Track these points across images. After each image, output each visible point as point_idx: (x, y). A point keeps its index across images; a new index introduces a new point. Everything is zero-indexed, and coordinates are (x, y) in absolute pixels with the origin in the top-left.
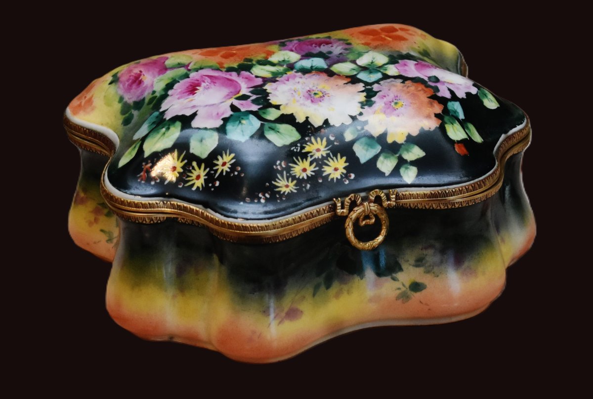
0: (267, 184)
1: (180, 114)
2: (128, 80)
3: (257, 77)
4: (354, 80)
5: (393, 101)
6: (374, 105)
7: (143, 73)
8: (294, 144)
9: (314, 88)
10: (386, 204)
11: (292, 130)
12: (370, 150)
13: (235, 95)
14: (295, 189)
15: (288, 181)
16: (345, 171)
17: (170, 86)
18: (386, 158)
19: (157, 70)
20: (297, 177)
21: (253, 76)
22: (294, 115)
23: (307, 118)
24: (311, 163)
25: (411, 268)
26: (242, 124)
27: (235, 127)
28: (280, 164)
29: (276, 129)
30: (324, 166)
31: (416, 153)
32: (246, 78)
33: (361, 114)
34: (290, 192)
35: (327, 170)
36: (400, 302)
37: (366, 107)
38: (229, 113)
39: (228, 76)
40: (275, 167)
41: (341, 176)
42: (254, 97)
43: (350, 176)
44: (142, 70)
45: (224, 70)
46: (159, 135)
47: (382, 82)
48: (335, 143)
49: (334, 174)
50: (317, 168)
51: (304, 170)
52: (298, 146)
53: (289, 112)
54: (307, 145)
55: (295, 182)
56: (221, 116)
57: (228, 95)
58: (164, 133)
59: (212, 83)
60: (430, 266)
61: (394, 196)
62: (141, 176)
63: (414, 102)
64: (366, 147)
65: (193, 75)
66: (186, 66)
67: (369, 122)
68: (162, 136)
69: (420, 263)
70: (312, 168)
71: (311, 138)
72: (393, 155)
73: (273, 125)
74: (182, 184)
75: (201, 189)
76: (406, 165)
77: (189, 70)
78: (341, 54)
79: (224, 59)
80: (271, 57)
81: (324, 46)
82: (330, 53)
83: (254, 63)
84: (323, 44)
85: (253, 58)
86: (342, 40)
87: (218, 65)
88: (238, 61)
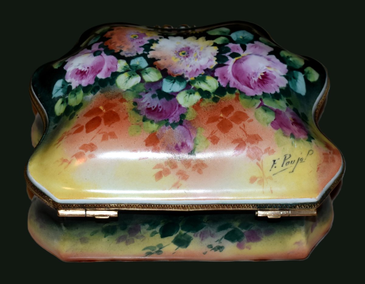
1: (278, 61)
3: (217, 78)
4: (152, 63)
7: (291, 122)
9: (182, 59)
11: (211, 33)
13: (239, 59)
17: (277, 96)
19: (281, 116)
21: (219, 80)
22: (205, 40)
23: (197, 39)
26: (243, 37)
27: (247, 37)
29: (222, 32)
32: (225, 78)
33: (160, 38)
39: (237, 82)
42: (227, 54)
45: (237, 91)
46: (294, 59)
47: (135, 55)
53: (209, 41)
56: (254, 45)
57: (244, 60)
58: (291, 57)
59: (250, 77)
63: (123, 35)
65: (260, 94)
66: (262, 105)
67: (157, 35)
68: (293, 57)
73: (223, 34)
77: (261, 99)
78: (147, 93)
79: (233, 105)
80: (198, 100)
81: (154, 107)
82: (153, 96)
83: (212, 96)
84: (153, 109)
85: (211, 102)
86: (137, 111)
87: (240, 98)
88: (223, 100)
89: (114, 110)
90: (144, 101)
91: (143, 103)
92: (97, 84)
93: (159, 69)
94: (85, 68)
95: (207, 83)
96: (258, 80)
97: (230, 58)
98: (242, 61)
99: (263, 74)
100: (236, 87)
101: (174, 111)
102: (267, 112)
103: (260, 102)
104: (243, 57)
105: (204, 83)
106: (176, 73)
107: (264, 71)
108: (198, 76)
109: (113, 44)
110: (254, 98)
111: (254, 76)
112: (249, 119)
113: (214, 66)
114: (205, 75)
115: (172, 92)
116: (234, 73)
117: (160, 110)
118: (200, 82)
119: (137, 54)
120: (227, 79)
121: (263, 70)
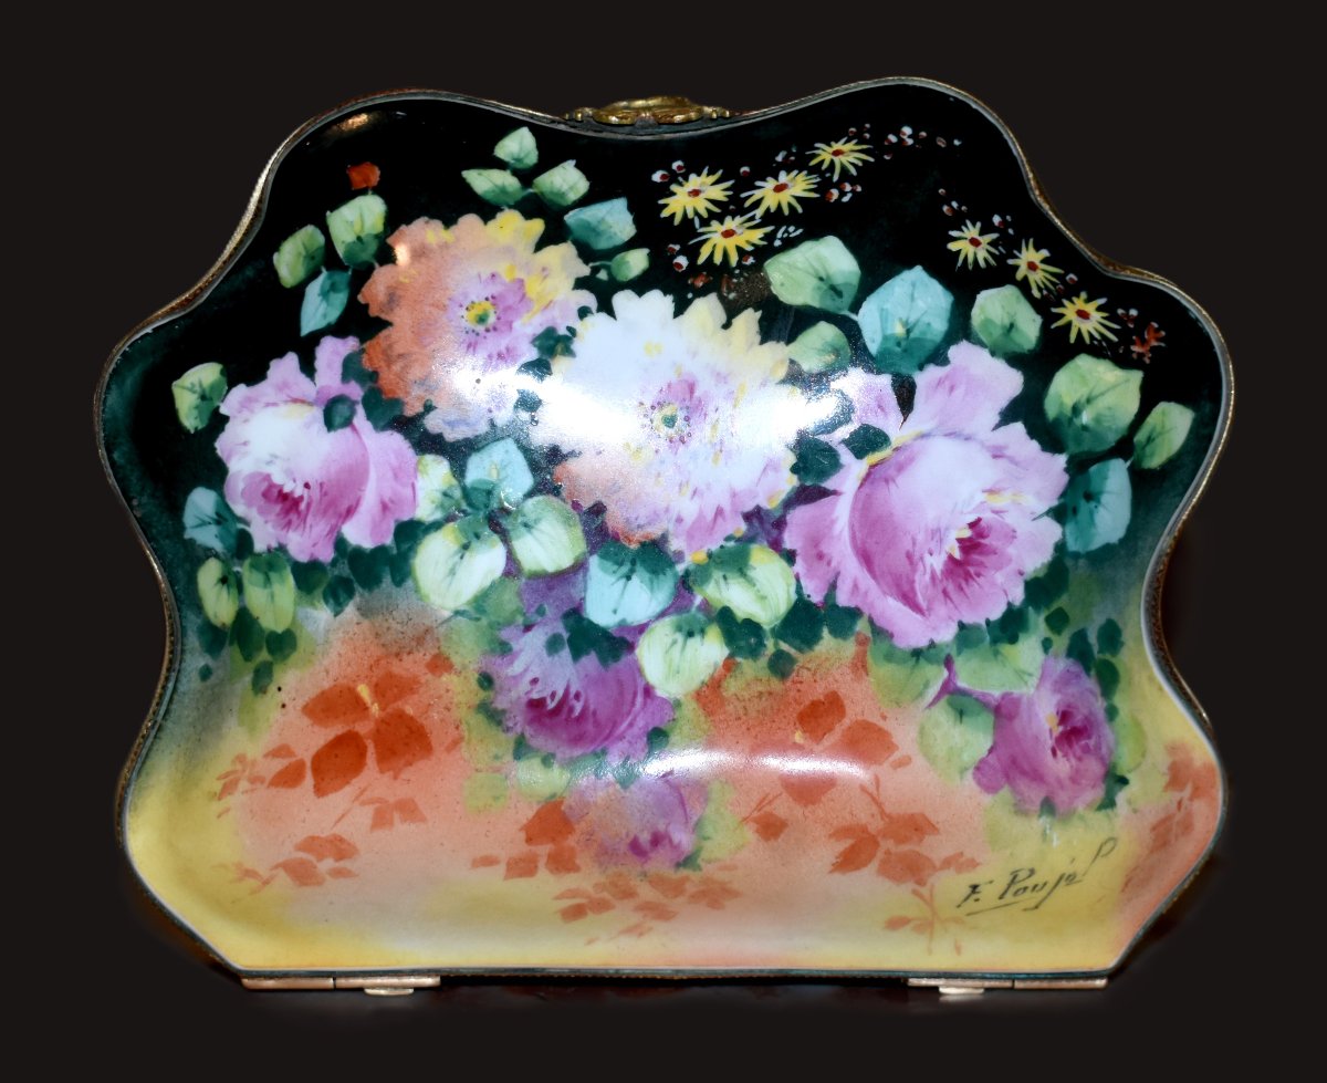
0: (887, 157)
1: (1035, 445)
2: (1086, 750)
3: (790, 557)
5: (487, 330)
6: (540, 330)
7: (1050, 743)
8: (790, 244)
11: (782, 285)
12: (593, 221)
13: (881, 463)
14: (818, 149)
15: (832, 163)
16: (674, 188)
17: (1010, 627)
18: (562, 195)
19: (1017, 724)
20: (805, 172)
21: (799, 566)
22: (758, 338)
23: (727, 326)
24: (757, 204)
26: (905, 324)
27: (926, 319)
28: (843, 193)
29: (825, 287)
30: (725, 199)
31: (482, 181)
32: (820, 556)
33: (583, 312)
34: (833, 143)
35: (719, 193)
37: (562, 331)
38: (925, 379)
39: (866, 581)
40: (859, 189)
41: (686, 179)
42: (838, 436)
43: (663, 177)
44: (1049, 752)
45: (862, 626)
46: (1101, 404)
47: (483, 428)
48: (677, 247)
49: (703, 184)
50: (743, 195)
51: (779, 189)
52: (782, 239)
53: (771, 346)
54: (753, 245)
55: (813, 163)
56: (947, 377)
57: (901, 468)
58: (1089, 401)
59: (917, 555)
62: (1158, 340)
63: (435, 311)
64: (602, 227)
65: (946, 635)
66: (948, 689)
67: (571, 282)
68: (1097, 397)
70: (757, 194)
71: (739, 262)
72: (542, 193)
73: (830, 304)
74: (1068, 278)
75: (1031, 240)
76: (519, 166)
77: (948, 662)
78: (528, 628)
79: (842, 692)
80: (716, 664)
81: (553, 695)
82: (553, 645)
83: (770, 646)
84: (551, 705)
85: (765, 673)
86: (493, 716)
87: (870, 660)
88: (809, 669)
89: (410, 710)
90: (517, 667)
91: (516, 678)
92: (344, 570)
93: (576, 506)
94: (295, 481)
95: (751, 582)
96: (946, 564)
97: (846, 456)
98: (892, 472)
99: (967, 533)
100: (860, 606)
101: (629, 713)
102: (965, 719)
103: (945, 673)
104: (897, 449)
105: (742, 580)
106: (639, 527)
107: (972, 518)
108: (722, 547)
109: (396, 367)
110: (922, 660)
111: (933, 545)
112: (897, 755)
113: (783, 496)
114: (747, 540)
115: (622, 626)
116: (858, 535)
117: (578, 707)
118: (728, 575)
119: (492, 424)
120: (829, 563)
121: (970, 513)
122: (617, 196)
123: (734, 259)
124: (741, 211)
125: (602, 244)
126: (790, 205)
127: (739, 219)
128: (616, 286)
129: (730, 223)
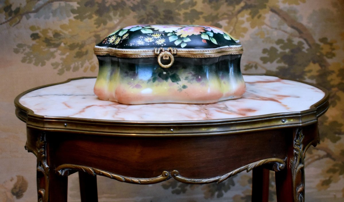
6: (183, 29)
8: (149, 34)
10: (173, 52)
12: (174, 39)
14: (144, 44)
15: (142, 42)
16: (163, 43)
18: (178, 41)
20: (146, 41)
22: (155, 28)
23: (159, 30)
24: (153, 39)
25: (184, 80)
26: (136, 28)
27: (134, 29)
28: (141, 37)
29: (145, 30)
30: (157, 41)
31: (188, 40)
33: (177, 30)
36: (179, 91)
37: (180, 29)
40: (139, 37)
41: (161, 44)
48: (164, 36)
49: (159, 43)
50: (154, 41)
51: (149, 40)
54: (154, 35)
55: (144, 42)
60: (190, 80)
61: (176, 50)
62: (103, 42)
63: (195, 29)
67: (178, 32)
69: (186, 79)
70: (152, 40)
72: (181, 40)
74: (113, 43)
75: (117, 44)
76: (184, 43)
122: (171, 42)
123: (156, 34)
124: (154, 39)
125: (173, 36)
126: (148, 37)
127: (155, 38)
128: (172, 33)
129: (156, 38)
